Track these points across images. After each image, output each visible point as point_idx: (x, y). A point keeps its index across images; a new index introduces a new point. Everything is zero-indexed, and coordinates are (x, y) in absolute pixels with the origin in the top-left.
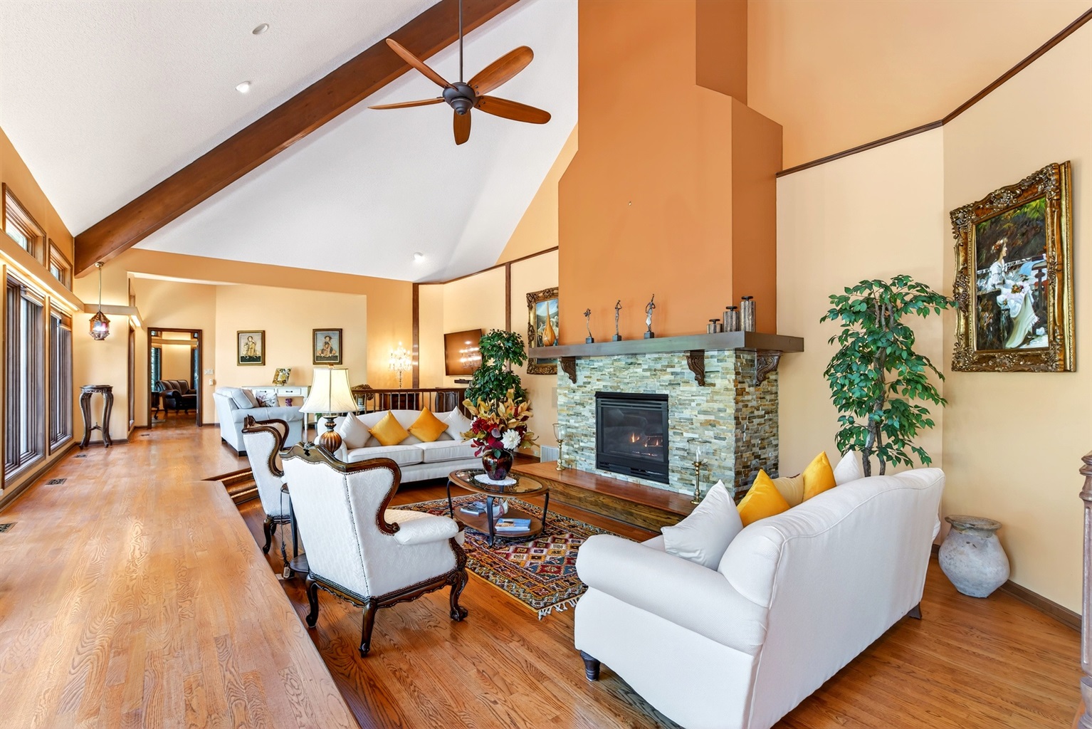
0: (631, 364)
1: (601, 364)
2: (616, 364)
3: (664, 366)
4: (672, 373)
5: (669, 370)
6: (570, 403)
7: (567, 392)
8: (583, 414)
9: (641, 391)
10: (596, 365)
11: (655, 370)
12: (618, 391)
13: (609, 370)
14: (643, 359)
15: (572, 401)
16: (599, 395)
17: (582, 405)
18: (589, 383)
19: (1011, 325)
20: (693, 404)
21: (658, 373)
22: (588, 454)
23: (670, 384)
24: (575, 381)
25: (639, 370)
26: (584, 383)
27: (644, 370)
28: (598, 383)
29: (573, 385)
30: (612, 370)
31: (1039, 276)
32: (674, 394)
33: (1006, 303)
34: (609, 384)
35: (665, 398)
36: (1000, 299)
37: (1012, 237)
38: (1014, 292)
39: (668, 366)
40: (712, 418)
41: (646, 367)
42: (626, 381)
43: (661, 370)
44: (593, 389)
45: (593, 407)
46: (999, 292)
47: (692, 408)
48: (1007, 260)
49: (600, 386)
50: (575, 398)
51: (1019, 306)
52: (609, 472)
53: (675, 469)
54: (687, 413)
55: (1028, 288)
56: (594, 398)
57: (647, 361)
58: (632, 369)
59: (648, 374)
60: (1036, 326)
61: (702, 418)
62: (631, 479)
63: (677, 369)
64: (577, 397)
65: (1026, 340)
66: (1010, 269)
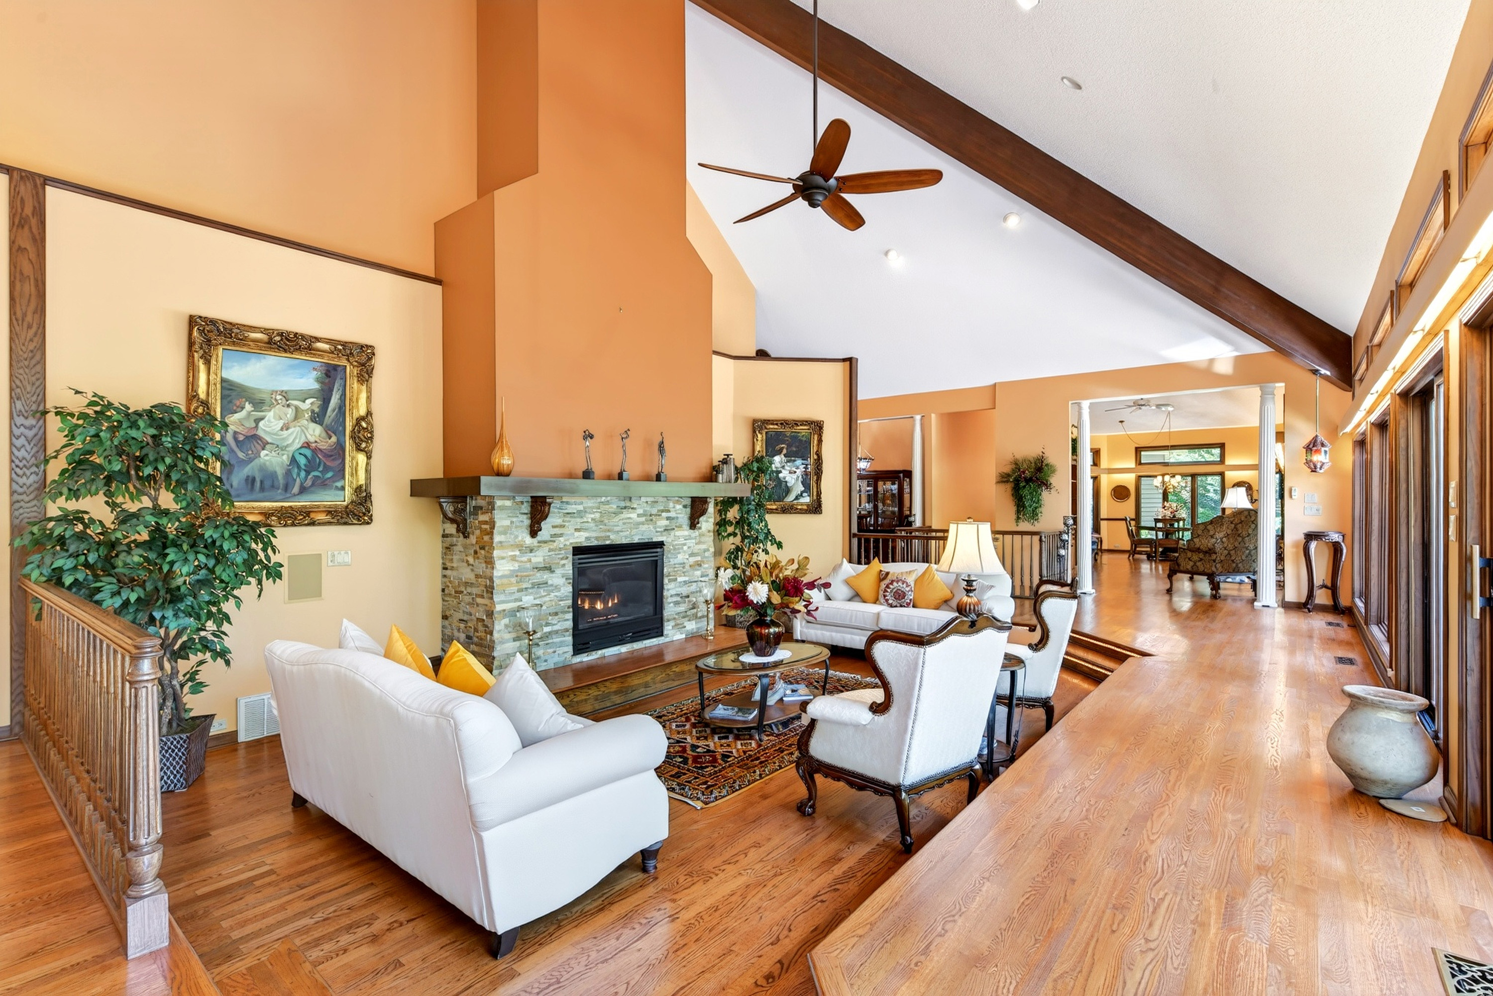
0: (625, 508)
1: (581, 507)
2: (604, 508)
3: (659, 511)
4: (668, 518)
5: (664, 515)
6: (526, 570)
7: (517, 553)
8: (550, 582)
9: (636, 540)
10: (571, 508)
11: (651, 515)
12: (608, 542)
13: (593, 516)
14: (638, 502)
15: (528, 565)
16: (578, 551)
17: (549, 569)
18: (561, 535)
19: (788, 491)
20: (685, 548)
21: (654, 518)
22: (558, 640)
23: (665, 530)
24: (534, 533)
25: (634, 516)
26: (552, 536)
27: (639, 516)
28: (577, 534)
29: (529, 540)
30: (597, 515)
31: (806, 468)
32: (669, 540)
33: (785, 478)
34: (594, 534)
35: (661, 544)
36: (781, 475)
37: (789, 446)
38: (790, 473)
39: (663, 511)
40: (699, 558)
41: (640, 511)
42: (616, 529)
43: (656, 515)
44: (568, 543)
45: (569, 569)
46: (780, 472)
47: (685, 552)
48: (785, 455)
49: (581, 539)
50: (534, 560)
51: (793, 481)
52: (594, 653)
53: (670, 617)
54: (681, 557)
55: (799, 472)
56: (571, 556)
57: (640, 507)
58: (626, 514)
59: (643, 519)
60: (802, 492)
61: (692, 560)
62: (624, 649)
63: (672, 514)
64: (538, 558)
65: (797, 498)
66: (788, 461)
